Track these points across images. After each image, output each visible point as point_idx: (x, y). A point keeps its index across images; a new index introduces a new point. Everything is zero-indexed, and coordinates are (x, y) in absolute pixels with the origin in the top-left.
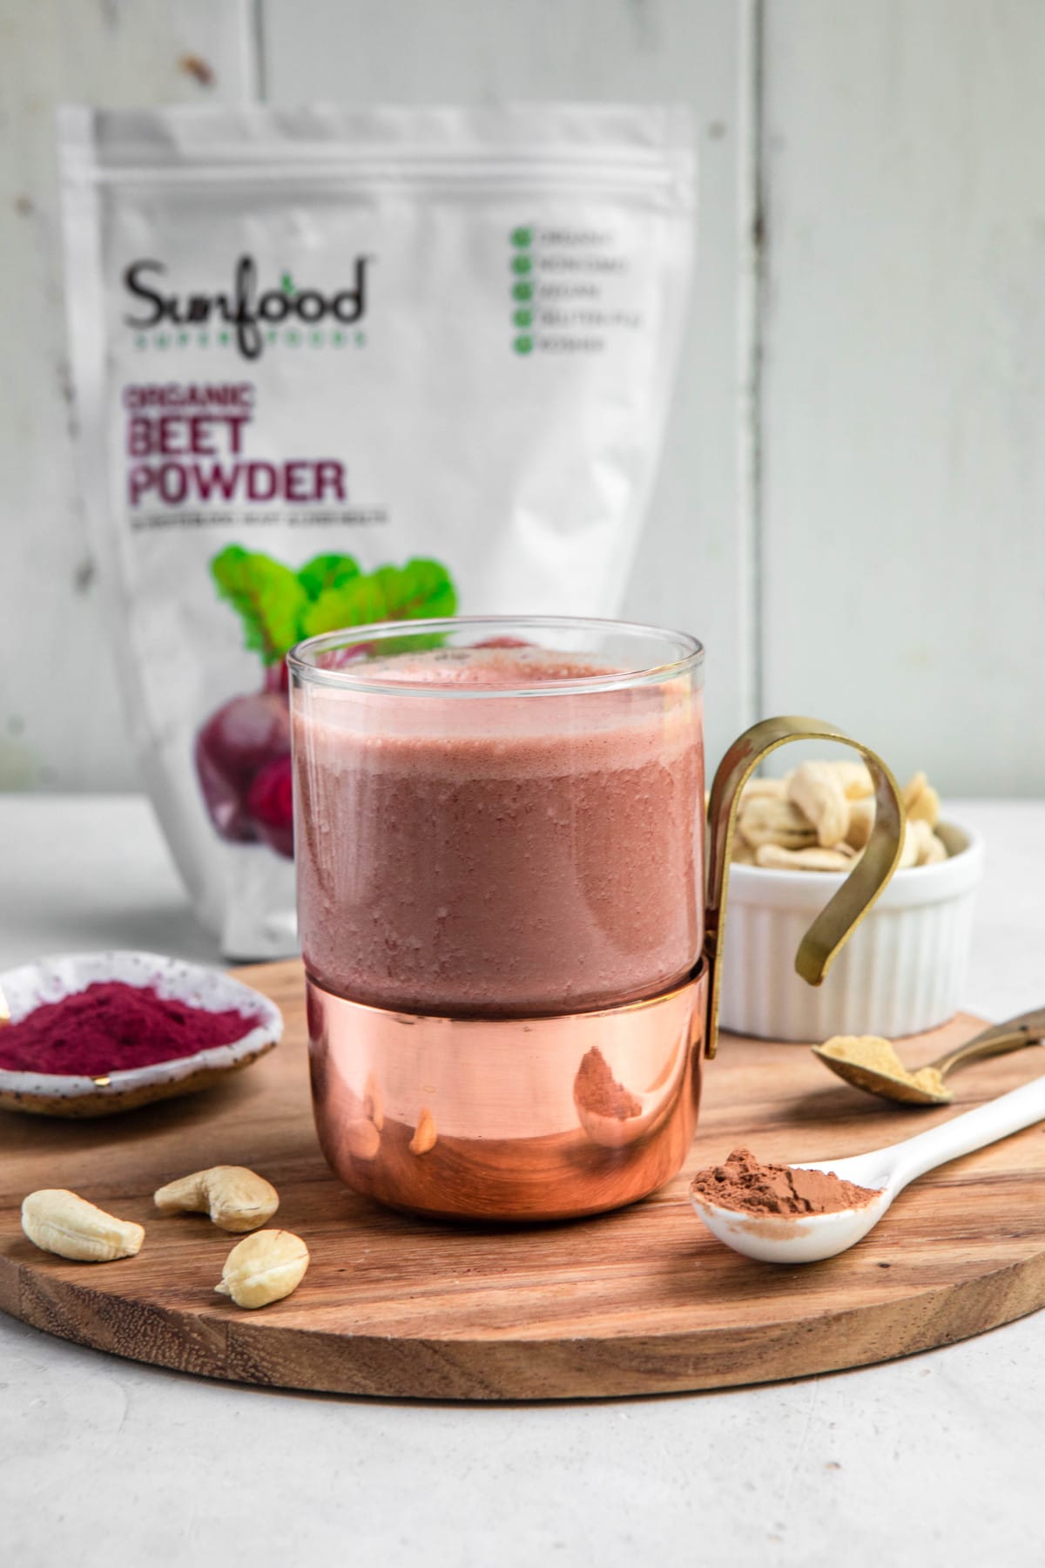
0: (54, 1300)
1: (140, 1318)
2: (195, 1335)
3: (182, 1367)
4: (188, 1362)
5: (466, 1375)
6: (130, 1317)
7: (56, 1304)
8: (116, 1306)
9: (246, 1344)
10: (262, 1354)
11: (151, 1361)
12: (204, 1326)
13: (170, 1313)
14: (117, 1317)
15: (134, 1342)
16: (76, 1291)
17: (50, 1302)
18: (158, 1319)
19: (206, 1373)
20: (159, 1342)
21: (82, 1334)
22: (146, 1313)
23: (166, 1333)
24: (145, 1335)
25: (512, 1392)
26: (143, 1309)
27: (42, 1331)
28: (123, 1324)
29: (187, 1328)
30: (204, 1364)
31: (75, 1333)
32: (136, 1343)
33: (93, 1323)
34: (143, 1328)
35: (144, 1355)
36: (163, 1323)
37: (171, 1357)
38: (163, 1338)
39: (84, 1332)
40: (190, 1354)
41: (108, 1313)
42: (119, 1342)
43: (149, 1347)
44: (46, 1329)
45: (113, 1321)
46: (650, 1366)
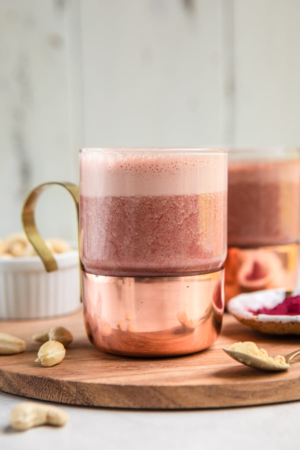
0: (12, 380)
1: (44, 383)
2: (65, 388)
3: (60, 401)
4: (62, 399)
5: (167, 399)
6: (40, 383)
7: (12, 382)
8: (35, 380)
9: (84, 390)
10: (90, 394)
11: (48, 400)
12: (68, 385)
13: (55, 380)
14: (35, 383)
15: (41, 393)
16: (20, 376)
17: (10, 381)
18: (51, 383)
19: (68, 402)
20: (51, 392)
21: (22, 392)
22: (46, 381)
23: (53, 388)
24: (46, 390)
25: (184, 405)
26: (45, 380)
27: (7, 393)
28: (37, 386)
29: (62, 386)
30: (68, 399)
31: (19, 392)
32: (42, 393)
33: (26, 387)
34: (45, 387)
35: (45, 397)
36: (52, 384)
37: (55, 397)
38: (53, 390)
39: (23, 391)
40: (63, 396)
41: (32, 382)
42: (36, 393)
43: (47, 394)
44: (9, 392)
45: (34, 385)
46: (235, 395)
